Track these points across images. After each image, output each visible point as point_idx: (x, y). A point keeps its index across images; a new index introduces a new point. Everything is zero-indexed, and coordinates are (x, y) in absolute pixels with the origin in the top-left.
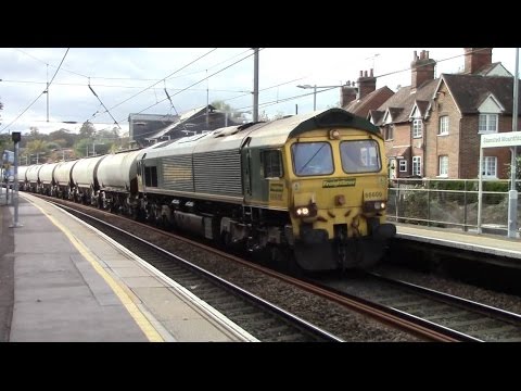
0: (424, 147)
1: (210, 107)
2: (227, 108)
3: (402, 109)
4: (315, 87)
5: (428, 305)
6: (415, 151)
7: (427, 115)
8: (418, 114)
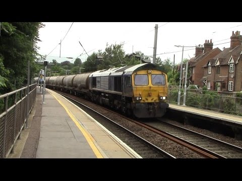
0: (235, 77)
1: (134, 54)
2: (143, 54)
3: (225, 59)
4: (183, 47)
5: (233, 153)
6: (230, 79)
7: (237, 62)
8: (233, 61)
